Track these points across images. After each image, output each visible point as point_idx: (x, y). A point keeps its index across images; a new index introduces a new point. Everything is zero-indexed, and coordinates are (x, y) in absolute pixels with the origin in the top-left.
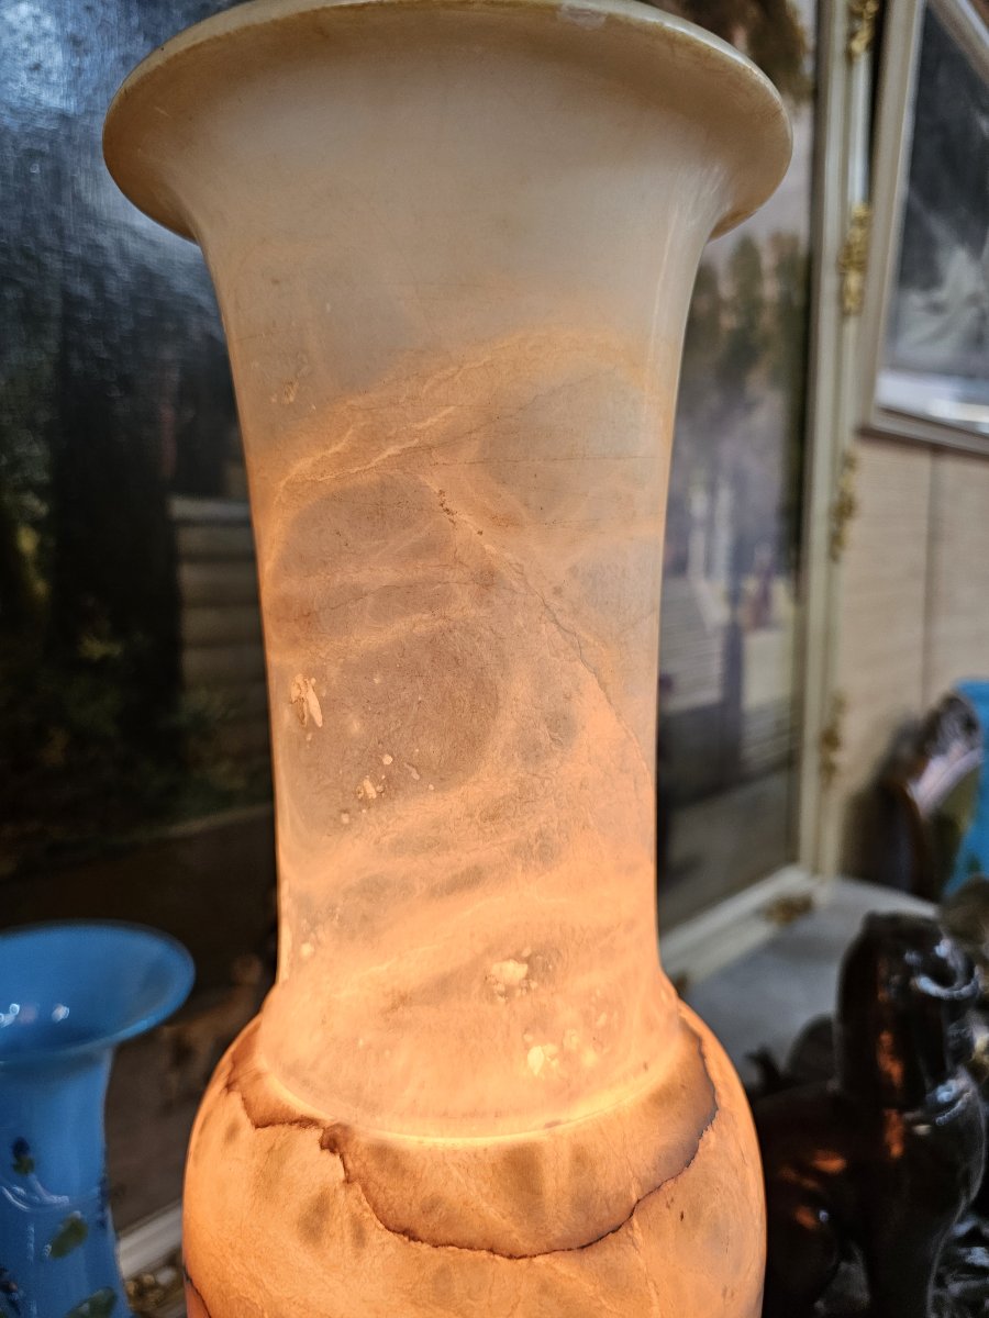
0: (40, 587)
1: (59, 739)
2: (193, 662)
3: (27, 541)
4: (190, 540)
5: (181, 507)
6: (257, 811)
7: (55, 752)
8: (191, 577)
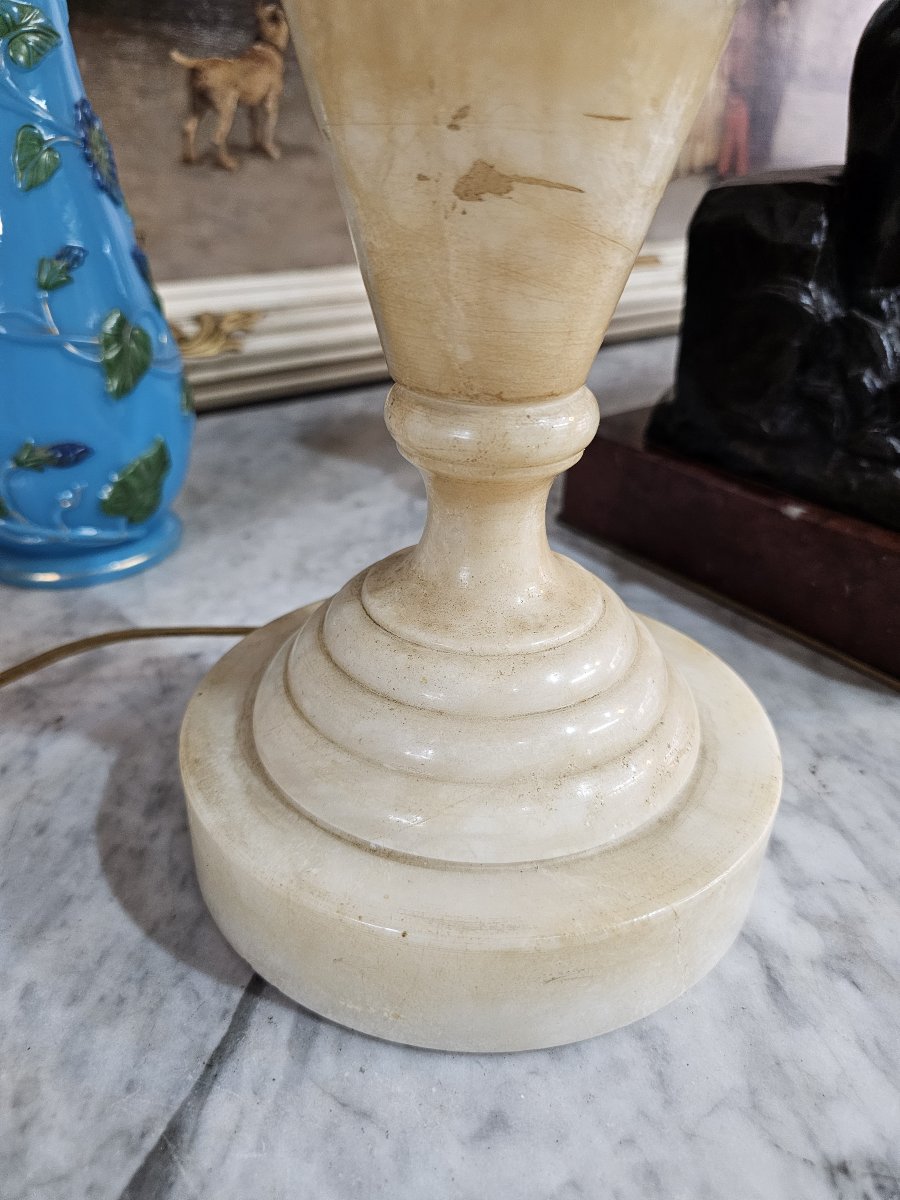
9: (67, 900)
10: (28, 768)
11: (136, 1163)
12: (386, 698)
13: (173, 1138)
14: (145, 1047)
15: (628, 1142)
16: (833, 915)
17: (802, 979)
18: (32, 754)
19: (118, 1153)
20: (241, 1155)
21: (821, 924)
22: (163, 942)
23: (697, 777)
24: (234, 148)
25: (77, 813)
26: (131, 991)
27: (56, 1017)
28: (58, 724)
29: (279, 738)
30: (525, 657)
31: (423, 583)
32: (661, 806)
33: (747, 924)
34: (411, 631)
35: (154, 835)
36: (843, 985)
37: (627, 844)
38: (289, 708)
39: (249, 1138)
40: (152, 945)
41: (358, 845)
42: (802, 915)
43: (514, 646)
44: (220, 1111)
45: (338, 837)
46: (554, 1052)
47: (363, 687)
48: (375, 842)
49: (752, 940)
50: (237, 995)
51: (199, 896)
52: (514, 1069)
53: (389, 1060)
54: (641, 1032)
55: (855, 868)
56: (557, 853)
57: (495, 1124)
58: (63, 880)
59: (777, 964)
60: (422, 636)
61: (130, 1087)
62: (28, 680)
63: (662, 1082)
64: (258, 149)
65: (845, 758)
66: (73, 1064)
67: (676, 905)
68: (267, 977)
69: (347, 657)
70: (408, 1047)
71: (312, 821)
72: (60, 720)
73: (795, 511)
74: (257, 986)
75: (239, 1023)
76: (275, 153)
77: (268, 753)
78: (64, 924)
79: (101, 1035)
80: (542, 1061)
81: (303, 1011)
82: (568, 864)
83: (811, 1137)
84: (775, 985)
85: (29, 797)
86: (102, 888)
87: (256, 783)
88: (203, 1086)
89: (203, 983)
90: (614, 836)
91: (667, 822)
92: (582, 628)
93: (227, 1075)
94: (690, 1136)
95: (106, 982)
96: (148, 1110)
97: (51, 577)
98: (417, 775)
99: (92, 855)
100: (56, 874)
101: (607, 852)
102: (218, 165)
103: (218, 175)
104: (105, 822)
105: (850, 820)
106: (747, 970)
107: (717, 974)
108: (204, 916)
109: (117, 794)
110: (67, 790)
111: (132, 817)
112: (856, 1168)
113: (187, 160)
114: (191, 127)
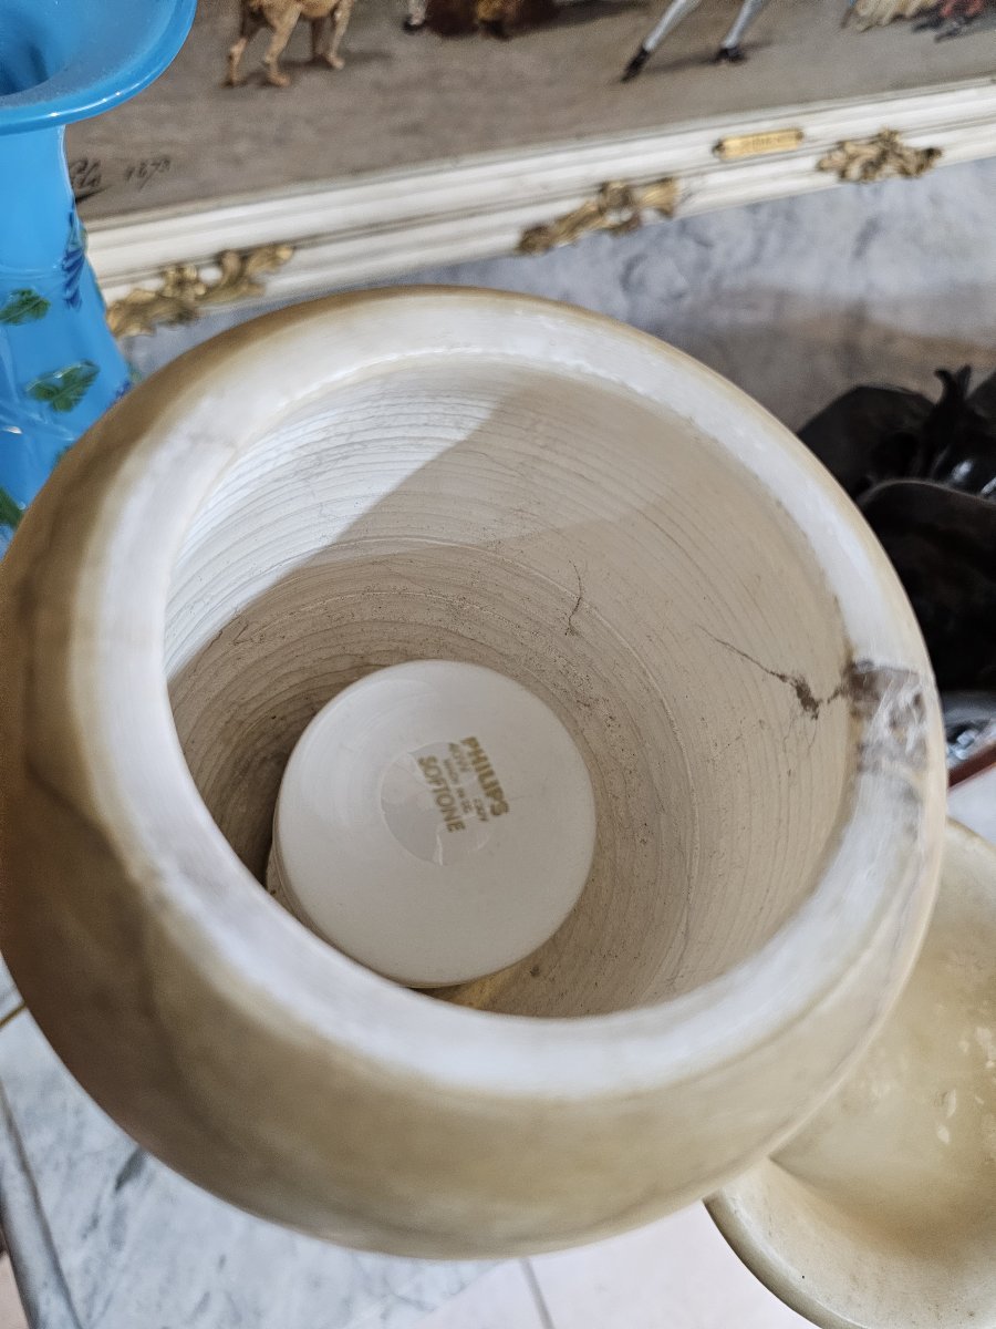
24: (288, 65)
64: (319, 62)
76: (339, 64)
102: (266, 83)
103: (264, 93)
113: (229, 84)
114: (237, 50)
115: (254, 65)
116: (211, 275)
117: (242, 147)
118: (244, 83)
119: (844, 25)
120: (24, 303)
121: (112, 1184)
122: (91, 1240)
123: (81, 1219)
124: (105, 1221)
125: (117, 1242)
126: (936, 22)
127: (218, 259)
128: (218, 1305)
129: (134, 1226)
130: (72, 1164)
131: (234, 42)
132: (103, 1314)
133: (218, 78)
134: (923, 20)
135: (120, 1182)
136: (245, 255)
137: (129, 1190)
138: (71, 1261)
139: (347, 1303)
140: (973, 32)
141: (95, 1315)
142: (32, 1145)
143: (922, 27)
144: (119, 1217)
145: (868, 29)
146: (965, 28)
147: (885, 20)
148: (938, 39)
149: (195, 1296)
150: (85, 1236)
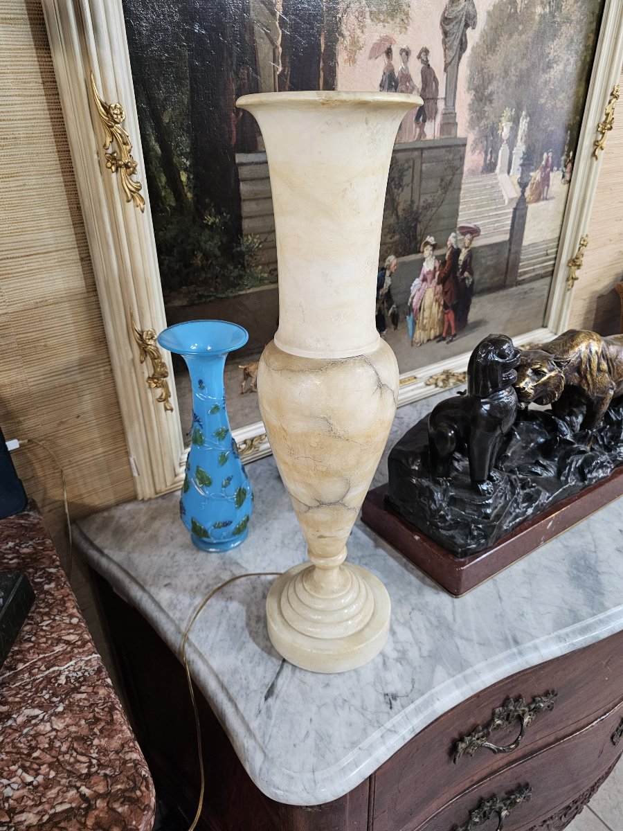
0: (189, 195)
1: (200, 255)
2: (246, 224)
3: (184, 177)
4: (244, 172)
5: (240, 158)
6: (272, 286)
7: (198, 261)
8: (244, 188)
9: (244, 643)
10: (227, 611)
11: (268, 689)
12: (308, 606)
13: (273, 685)
14: (266, 671)
15: (351, 689)
16: (401, 649)
17: (390, 662)
18: (227, 607)
19: (264, 687)
20: (284, 688)
21: (398, 651)
22: (265, 652)
23: (370, 620)
25: (241, 623)
26: (261, 661)
27: (249, 666)
28: (231, 598)
29: (287, 612)
30: (333, 599)
31: (315, 581)
32: (360, 627)
33: (382, 650)
34: (312, 593)
35: (259, 628)
36: (399, 664)
37: (352, 635)
38: (289, 605)
39: (285, 686)
40: (263, 652)
41: (303, 634)
42: (395, 649)
43: (331, 597)
44: (280, 682)
45: (299, 632)
46: (339, 674)
47: (304, 604)
48: (307, 634)
49: (383, 654)
50: (281, 662)
51: (270, 642)
52: (331, 676)
53: (309, 674)
54: (356, 671)
55: (411, 639)
56: (339, 637)
57: (327, 685)
58: (242, 638)
59: (386, 659)
60: (314, 594)
61: (264, 677)
62: (220, 585)
63: (358, 679)
65: (419, 610)
66: (254, 673)
67: (359, 647)
68: (286, 659)
69: (300, 597)
70: (313, 672)
71: (294, 629)
72: (231, 597)
73: (417, 538)
74: (284, 660)
75: (282, 667)
77: (285, 614)
78: (245, 648)
79: (257, 669)
80: (337, 675)
81: (293, 665)
82: (341, 639)
83: (383, 690)
84: (384, 663)
85: (230, 618)
86: (251, 641)
87: (283, 620)
88: (277, 678)
89: (274, 660)
90: (350, 633)
91: (362, 630)
92: (345, 592)
93: (281, 675)
94: (361, 689)
95: (256, 659)
96: (268, 680)
97: (214, 550)
98: (314, 622)
99: (247, 633)
100: (240, 637)
101: (349, 636)
104: (248, 625)
105: (414, 627)
106: (380, 660)
107: (373, 660)
108: (272, 646)
109: (249, 618)
110: (238, 616)
111: (253, 623)
112: (390, 694)
113: (242, 393)
114: (243, 384)
115: (248, 387)
116: (243, 446)
117: (247, 411)
118: (246, 392)
119: (412, 345)
120: (215, 408)
121: (263, 699)
122: (259, 718)
123: (254, 712)
124: (263, 711)
125: (269, 717)
126: (444, 339)
127: (245, 442)
128: (313, 735)
129: (274, 712)
130: (247, 695)
131: (243, 382)
132: (269, 741)
133: (240, 392)
134: (438, 339)
135: (266, 698)
136: (252, 440)
137: (270, 700)
138: (254, 725)
139: (365, 730)
140: (457, 339)
141: (266, 742)
142: (231, 691)
143: (439, 341)
144: (268, 709)
145: (421, 345)
146: (454, 339)
147: (425, 342)
148: (448, 343)
149: (304, 733)
150: (257, 716)
